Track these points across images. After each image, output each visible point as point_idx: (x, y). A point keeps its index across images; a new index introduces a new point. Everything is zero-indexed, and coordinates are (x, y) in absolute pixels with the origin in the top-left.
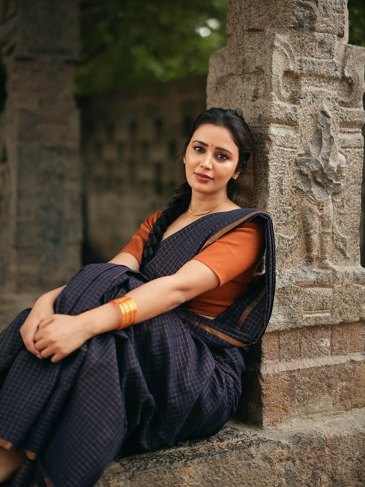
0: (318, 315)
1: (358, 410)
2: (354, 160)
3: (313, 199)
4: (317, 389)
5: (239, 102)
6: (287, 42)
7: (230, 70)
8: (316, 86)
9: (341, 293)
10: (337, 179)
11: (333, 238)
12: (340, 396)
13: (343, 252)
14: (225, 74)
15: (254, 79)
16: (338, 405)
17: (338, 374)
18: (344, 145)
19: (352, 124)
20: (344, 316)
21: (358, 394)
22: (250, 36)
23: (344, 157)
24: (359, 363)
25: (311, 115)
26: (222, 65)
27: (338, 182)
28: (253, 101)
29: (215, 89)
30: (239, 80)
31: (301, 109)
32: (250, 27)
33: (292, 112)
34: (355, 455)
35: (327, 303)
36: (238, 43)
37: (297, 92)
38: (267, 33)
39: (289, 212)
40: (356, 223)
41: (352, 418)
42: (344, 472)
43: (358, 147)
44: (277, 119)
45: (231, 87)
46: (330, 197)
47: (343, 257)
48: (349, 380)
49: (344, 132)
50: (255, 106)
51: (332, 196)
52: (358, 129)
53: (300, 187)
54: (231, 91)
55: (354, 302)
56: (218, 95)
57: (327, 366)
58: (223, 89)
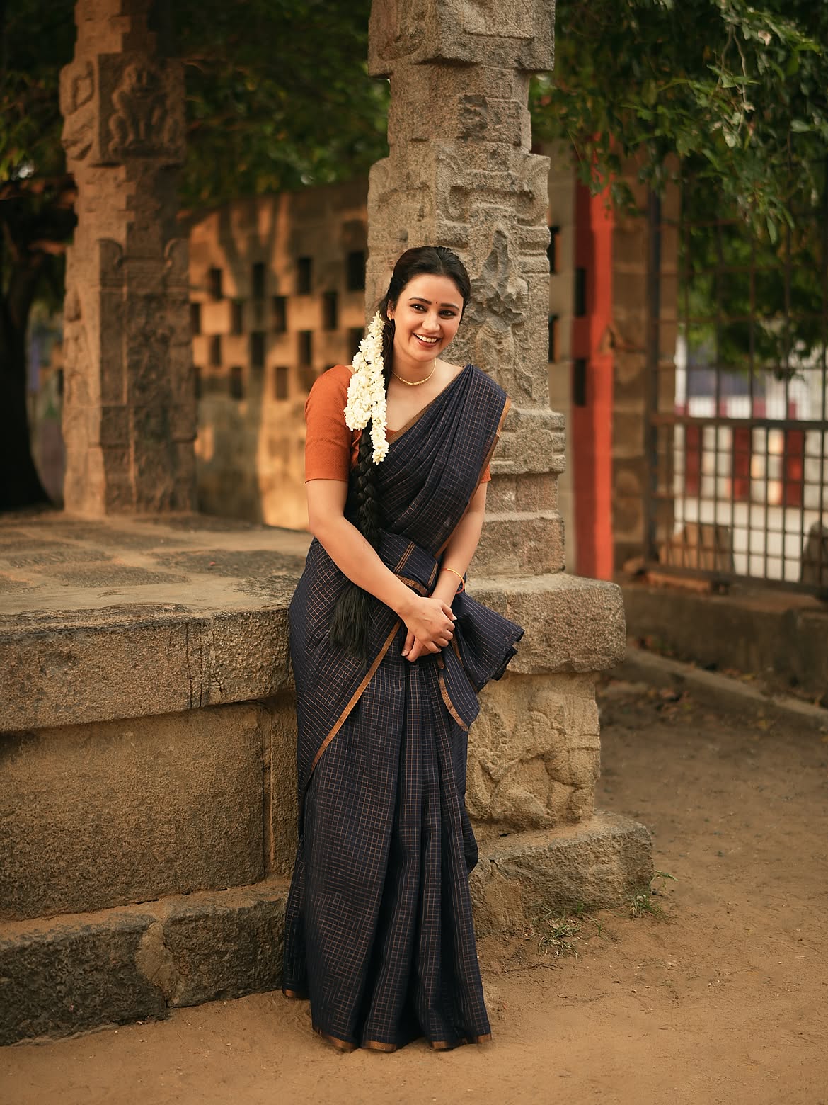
0: (498, 462)
1: (550, 575)
2: (539, 287)
3: (489, 330)
4: (500, 547)
5: (404, 222)
6: (454, 154)
7: (393, 186)
8: (490, 202)
9: (526, 438)
10: (517, 309)
11: (515, 376)
12: (527, 557)
13: (528, 393)
14: (387, 190)
15: (419, 195)
16: (526, 568)
17: (524, 531)
18: (525, 270)
19: (535, 245)
20: (530, 466)
21: (550, 557)
22: (414, 147)
23: (525, 283)
24: (551, 521)
25: (485, 235)
26: (384, 179)
27: (518, 312)
28: (419, 220)
29: (377, 208)
30: (403, 197)
31: (473, 229)
32: (414, 137)
33: (462, 232)
34: (541, 616)
35: (508, 449)
36: (401, 155)
37: (467, 209)
38: (432, 143)
39: (462, 345)
40: (543, 360)
41: (541, 582)
42: (529, 634)
43: (543, 272)
44: (445, 240)
45: (396, 205)
46: (509, 328)
47: (529, 399)
48: (538, 540)
49: (526, 255)
50: (420, 227)
51: (512, 328)
52: (542, 251)
53: (473, 317)
54: (395, 210)
55: (542, 449)
56: (381, 214)
57: (511, 521)
58: (387, 208)
